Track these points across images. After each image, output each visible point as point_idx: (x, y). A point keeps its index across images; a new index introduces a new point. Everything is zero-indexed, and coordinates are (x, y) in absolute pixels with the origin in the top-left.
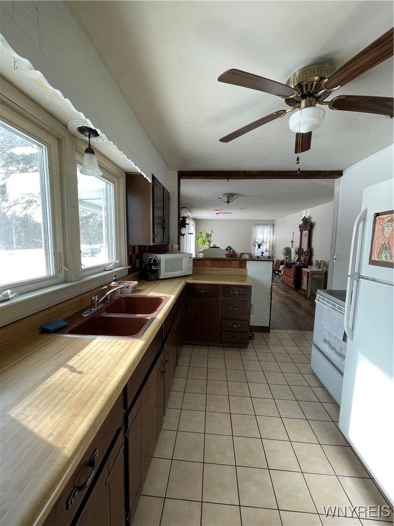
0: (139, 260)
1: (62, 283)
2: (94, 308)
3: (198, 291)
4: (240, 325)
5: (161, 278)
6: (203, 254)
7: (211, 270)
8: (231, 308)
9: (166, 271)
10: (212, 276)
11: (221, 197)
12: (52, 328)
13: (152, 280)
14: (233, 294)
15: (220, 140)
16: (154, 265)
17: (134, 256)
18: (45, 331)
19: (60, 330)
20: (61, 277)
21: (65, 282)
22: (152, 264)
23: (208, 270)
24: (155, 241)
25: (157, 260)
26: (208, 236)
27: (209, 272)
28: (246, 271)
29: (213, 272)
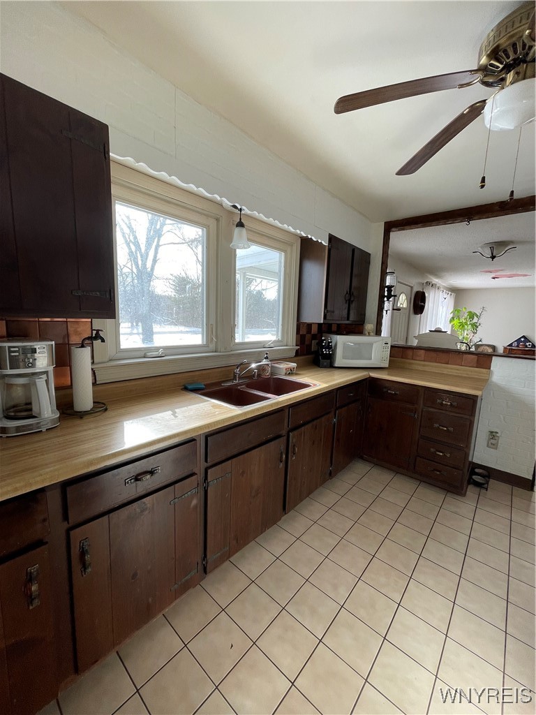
0: (317, 341)
1: (213, 352)
2: (236, 380)
3: (385, 390)
4: (448, 455)
5: (336, 366)
6: (417, 341)
7: (424, 365)
8: (436, 425)
9: (344, 357)
10: (423, 374)
11: (480, 250)
12: (189, 387)
13: (325, 367)
14: (442, 404)
15: (397, 174)
16: (325, 348)
17: (308, 336)
18: (186, 389)
19: (195, 391)
20: (212, 346)
21: (215, 352)
22: (323, 347)
23: (418, 365)
24: (328, 318)
25: (331, 342)
26: (472, 315)
27: (420, 368)
28: (490, 374)
29: (427, 369)
